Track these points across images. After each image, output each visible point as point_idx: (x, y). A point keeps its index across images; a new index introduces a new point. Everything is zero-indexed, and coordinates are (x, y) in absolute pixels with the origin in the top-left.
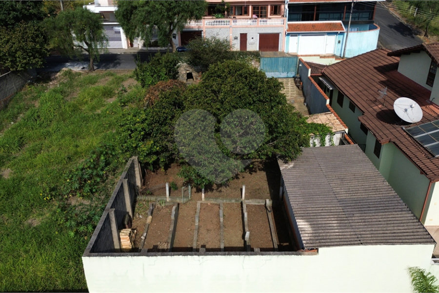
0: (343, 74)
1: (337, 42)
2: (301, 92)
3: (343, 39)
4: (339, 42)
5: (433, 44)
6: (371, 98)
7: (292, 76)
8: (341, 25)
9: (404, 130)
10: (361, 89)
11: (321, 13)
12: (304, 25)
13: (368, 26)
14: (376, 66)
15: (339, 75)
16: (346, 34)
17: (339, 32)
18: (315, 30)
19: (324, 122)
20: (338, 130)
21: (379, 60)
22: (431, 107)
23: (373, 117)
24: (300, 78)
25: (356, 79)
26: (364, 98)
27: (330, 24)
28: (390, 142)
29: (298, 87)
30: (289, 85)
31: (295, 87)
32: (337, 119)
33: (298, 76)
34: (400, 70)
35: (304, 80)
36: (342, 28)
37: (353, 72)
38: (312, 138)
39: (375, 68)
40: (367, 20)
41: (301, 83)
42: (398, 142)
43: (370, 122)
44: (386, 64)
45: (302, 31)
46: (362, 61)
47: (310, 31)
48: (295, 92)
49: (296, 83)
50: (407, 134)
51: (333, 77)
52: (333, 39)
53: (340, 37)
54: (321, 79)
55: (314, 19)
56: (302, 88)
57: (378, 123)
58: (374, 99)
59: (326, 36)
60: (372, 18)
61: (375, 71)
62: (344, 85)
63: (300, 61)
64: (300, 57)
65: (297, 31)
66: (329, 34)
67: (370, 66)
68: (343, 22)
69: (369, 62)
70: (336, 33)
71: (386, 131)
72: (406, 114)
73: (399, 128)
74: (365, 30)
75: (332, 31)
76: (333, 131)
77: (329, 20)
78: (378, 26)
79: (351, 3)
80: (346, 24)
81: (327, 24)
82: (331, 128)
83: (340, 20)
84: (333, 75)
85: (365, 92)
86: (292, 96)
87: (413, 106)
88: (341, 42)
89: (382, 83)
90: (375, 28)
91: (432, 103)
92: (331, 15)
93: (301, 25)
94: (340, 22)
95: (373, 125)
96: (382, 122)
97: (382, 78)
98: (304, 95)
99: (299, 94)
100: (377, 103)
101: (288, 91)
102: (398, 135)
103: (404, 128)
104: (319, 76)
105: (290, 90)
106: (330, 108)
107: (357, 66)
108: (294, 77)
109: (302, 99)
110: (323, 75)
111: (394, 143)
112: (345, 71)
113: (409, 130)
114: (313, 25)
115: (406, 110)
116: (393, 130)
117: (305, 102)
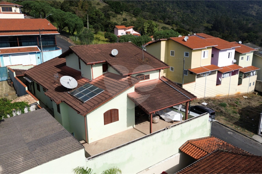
0: (37, 72)
1: (37, 58)
2: (13, 88)
3: (41, 56)
4: (39, 58)
5: (75, 47)
6: (53, 81)
7: (5, 79)
8: (37, 48)
9: (69, 94)
10: (47, 78)
11: (23, 42)
12: (12, 49)
13: (55, 48)
14: (56, 65)
15: (35, 73)
16: (41, 53)
17: (37, 52)
18: (20, 52)
19: (23, 101)
20: (32, 103)
21: (57, 62)
22: (82, 79)
23: (53, 91)
24: (11, 80)
25: (45, 74)
26: (49, 82)
27: (30, 48)
28: (62, 102)
29: (10, 85)
30: (4, 85)
31: (8, 86)
32: (32, 97)
33: (9, 78)
34: (67, 65)
35: (13, 80)
36: (38, 49)
37: (42, 70)
38: (15, 112)
39: (55, 66)
40: (53, 45)
41: (12, 82)
42: (66, 101)
43: (51, 94)
44: (61, 63)
45: (11, 53)
46: (48, 64)
47: (17, 52)
48: (8, 89)
49: (8, 83)
50: (71, 95)
51: (31, 75)
52: (34, 56)
53: (39, 55)
54: (24, 78)
55: (19, 45)
56: (13, 85)
57: (56, 93)
58: (54, 82)
59: (29, 55)
60: (55, 44)
61: (55, 67)
62: (37, 78)
63: (9, 69)
64: (8, 67)
65: (7, 53)
66: (31, 53)
67: (52, 66)
68: (38, 46)
69: (52, 64)
70: (35, 53)
71: (59, 97)
72: (68, 85)
73: (66, 93)
74: (53, 50)
75: (32, 52)
76: (29, 104)
77: (29, 46)
78: (60, 48)
79: (39, 35)
80: (40, 47)
81: (28, 48)
82: (28, 103)
83: (36, 45)
84: (31, 74)
85: (49, 79)
86: (6, 92)
87: (70, 79)
88: (40, 58)
89: (59, 73)
90: (59, 49)
91: (83, 78)
92: (30, 43)
93: (10, 49)
94: (36, 46)
95: (52, 95)
96: (58, 92)
97: (59, 70)
98: (15, 90)
99: (12, 90)
100: (55, 83)
101: (3, 89)
102: (65, 97)
103: (69, 93)
104: (23, 76)
105: (4, 88)
106: (29, 92)
107: (45, 67)
108: (7, 80)
109: (14, 92)
110: (26, 75)
111: (64, 101)
112: (39, 71)
113: (71, 93)
114: (19, 49)
115: (68, 83)
116: (63, 95)
117: (16, 93)
